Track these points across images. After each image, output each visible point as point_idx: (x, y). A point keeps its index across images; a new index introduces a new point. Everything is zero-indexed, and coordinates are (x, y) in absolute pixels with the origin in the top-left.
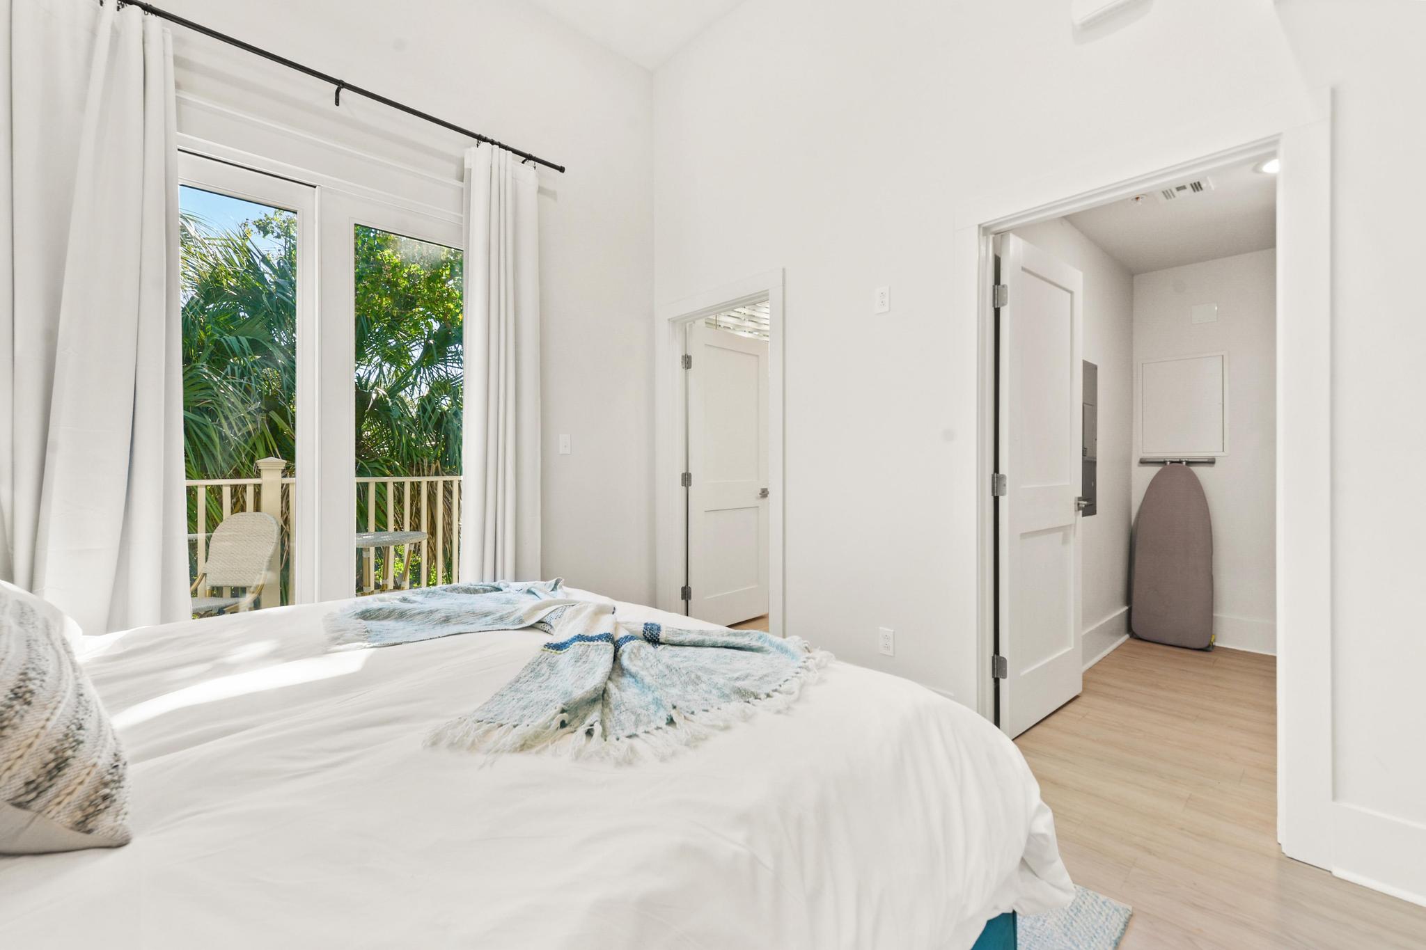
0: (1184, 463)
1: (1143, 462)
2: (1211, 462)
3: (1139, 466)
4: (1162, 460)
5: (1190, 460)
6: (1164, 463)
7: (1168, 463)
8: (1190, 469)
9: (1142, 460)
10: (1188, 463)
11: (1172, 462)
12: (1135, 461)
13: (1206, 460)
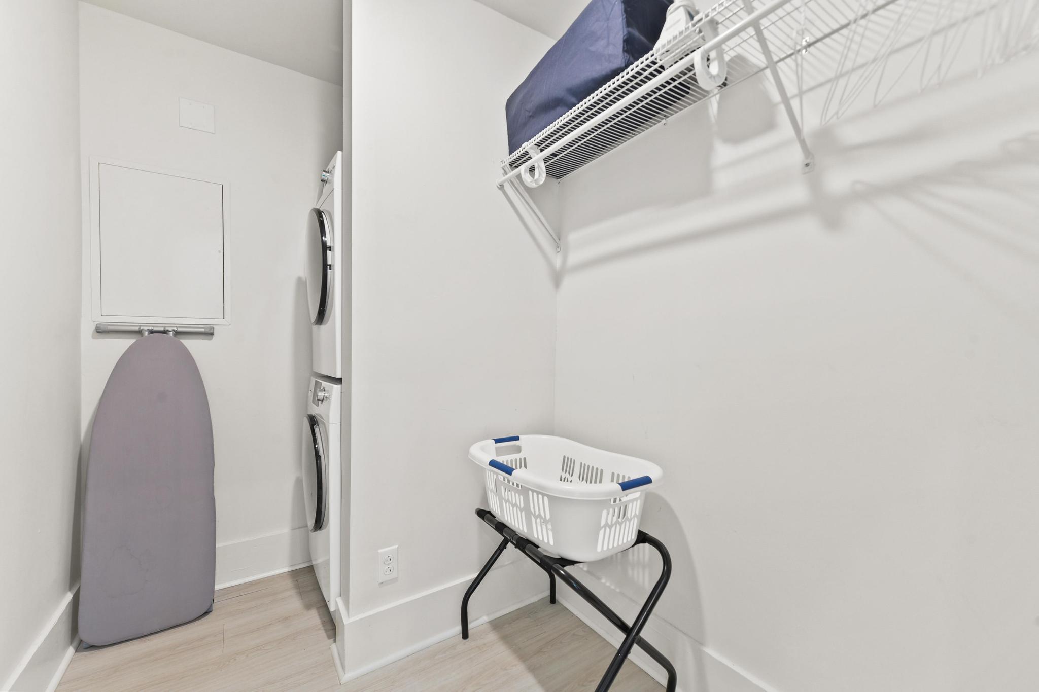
0: (171, 334)
1: (102, 331)
2: (209, 334)
3: (94, 337)
4: (137, 328)
5: (179, 329)
6: (140, 332)
7: (146, 333)
8: (181, 342)
9: (102, 328)
10: (177, 333)
11: (152, 332)
12: (87, 329)
13: (203, 330)
